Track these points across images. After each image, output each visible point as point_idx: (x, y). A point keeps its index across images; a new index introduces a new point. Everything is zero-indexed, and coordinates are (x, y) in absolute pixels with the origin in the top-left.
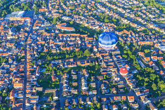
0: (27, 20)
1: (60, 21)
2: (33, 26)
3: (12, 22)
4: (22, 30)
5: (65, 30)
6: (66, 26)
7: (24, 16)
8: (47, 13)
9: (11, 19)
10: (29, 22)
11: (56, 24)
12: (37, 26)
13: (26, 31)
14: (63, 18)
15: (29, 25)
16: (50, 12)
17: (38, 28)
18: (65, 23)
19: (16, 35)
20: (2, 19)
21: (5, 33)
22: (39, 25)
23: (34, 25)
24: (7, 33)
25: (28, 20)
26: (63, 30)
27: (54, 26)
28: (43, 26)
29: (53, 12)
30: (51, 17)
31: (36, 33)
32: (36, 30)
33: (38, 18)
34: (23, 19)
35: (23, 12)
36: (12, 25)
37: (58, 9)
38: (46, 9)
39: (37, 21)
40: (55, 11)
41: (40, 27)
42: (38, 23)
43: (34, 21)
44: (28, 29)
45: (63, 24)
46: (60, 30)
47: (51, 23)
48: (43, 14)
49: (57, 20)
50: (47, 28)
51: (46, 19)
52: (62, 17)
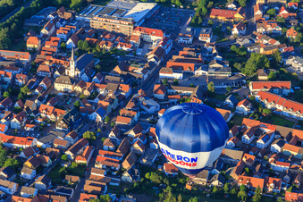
0: (153, 38)
1: (273, 72)
2: (163, 64)
3: (98, 33)
4: (117, 69)
5: (280, 108)
6: (289, 97)
7: (148, 21)
8: (235, 31)
9: (97, 22)
10: (154, 47)
11: (255, 79)
12: (176, 69)
13: (128, 79)
14: (289, 61)
15: (151, 57)
16: (249, 29)
17: (178, 76)
18: (288, 84)
19: (89, 85)
20: (68, 15)
21: (53, 68)
22: (187, 67)
23: (170, 63)
24: (62, 70)
25: (156, 38)
26: (269, 106)
27: (241, 83)
28: (200, 72)
29: (260, 30)
30: (244, 49)
31: (161, 95)
32: (168, 85)
33: (196, 39)
34: (138, 33)
35: (150, 6)
36: (91, 45)
37: (285, 24)
38: (238, 16)
39: (186, 51)
40: (270, 29)
41: (187, 75)
42: (187, 59)
43: (177, 48)
44: (139, 71)
45: (279, 84)
46: (256, 105)
47: (234, 71)
48: (220, 31)
49: (260, 65)
50: (210, 87)
51: (221, 51)
52: (287, 55)
